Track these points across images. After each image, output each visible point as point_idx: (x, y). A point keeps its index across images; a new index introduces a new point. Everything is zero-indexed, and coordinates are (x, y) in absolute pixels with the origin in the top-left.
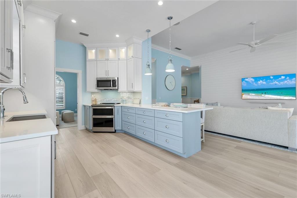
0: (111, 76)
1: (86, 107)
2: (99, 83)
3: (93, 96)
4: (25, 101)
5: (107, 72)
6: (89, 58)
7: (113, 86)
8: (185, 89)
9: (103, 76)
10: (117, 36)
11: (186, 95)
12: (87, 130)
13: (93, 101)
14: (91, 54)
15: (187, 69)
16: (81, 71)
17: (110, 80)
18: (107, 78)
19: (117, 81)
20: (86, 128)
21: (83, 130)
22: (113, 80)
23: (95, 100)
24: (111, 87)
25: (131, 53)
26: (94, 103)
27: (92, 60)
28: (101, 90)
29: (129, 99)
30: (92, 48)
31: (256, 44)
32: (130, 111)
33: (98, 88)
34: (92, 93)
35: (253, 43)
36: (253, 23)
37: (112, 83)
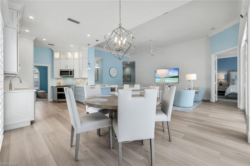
0: (69, 68)
1: (53, 87)
2: (62, 73)
3: (58, 80)
4: (21, 82)
5: (67, 66)
6: (55, 58)
7: (70, 75)
8: (129, 77)
9: (64, 68)
10: (72, 46)
11: (131, 81)
12: (54, 102)
13: (58, 84)
14: (57, 55)
15: (128, 63)
16: (50, 65)
17: (68, 71)
18: (66, 70)
19: (73, 71)
20: (54, 100)
21: (52, 101)
22: (70, 71)
23: (60, 83)
24: (69, 75)
25: (81, 56)
26: (59, 85)
27: (57, 59)
28: (63, 77)
29: (81, 83)
30: (57, 52)
31: (152, 52)
32: (79, 89)
33: (61, 76)
34: (58, 79)
35: (151, 51)
36: (151, 40)
37: (69, 73)
